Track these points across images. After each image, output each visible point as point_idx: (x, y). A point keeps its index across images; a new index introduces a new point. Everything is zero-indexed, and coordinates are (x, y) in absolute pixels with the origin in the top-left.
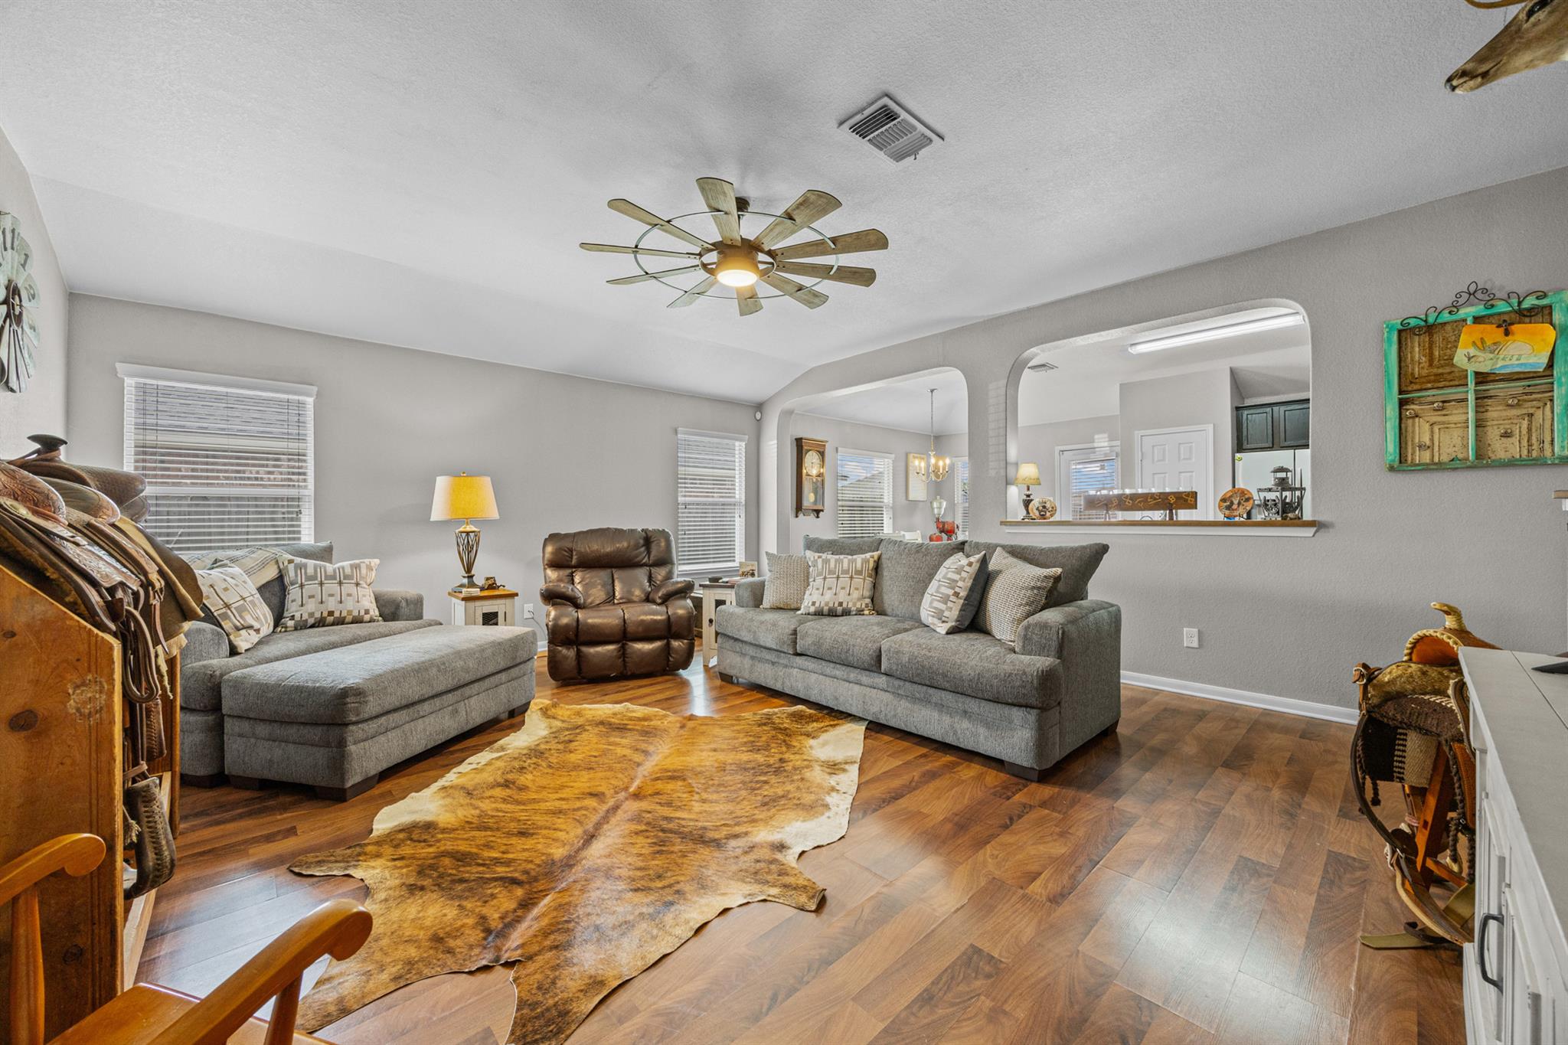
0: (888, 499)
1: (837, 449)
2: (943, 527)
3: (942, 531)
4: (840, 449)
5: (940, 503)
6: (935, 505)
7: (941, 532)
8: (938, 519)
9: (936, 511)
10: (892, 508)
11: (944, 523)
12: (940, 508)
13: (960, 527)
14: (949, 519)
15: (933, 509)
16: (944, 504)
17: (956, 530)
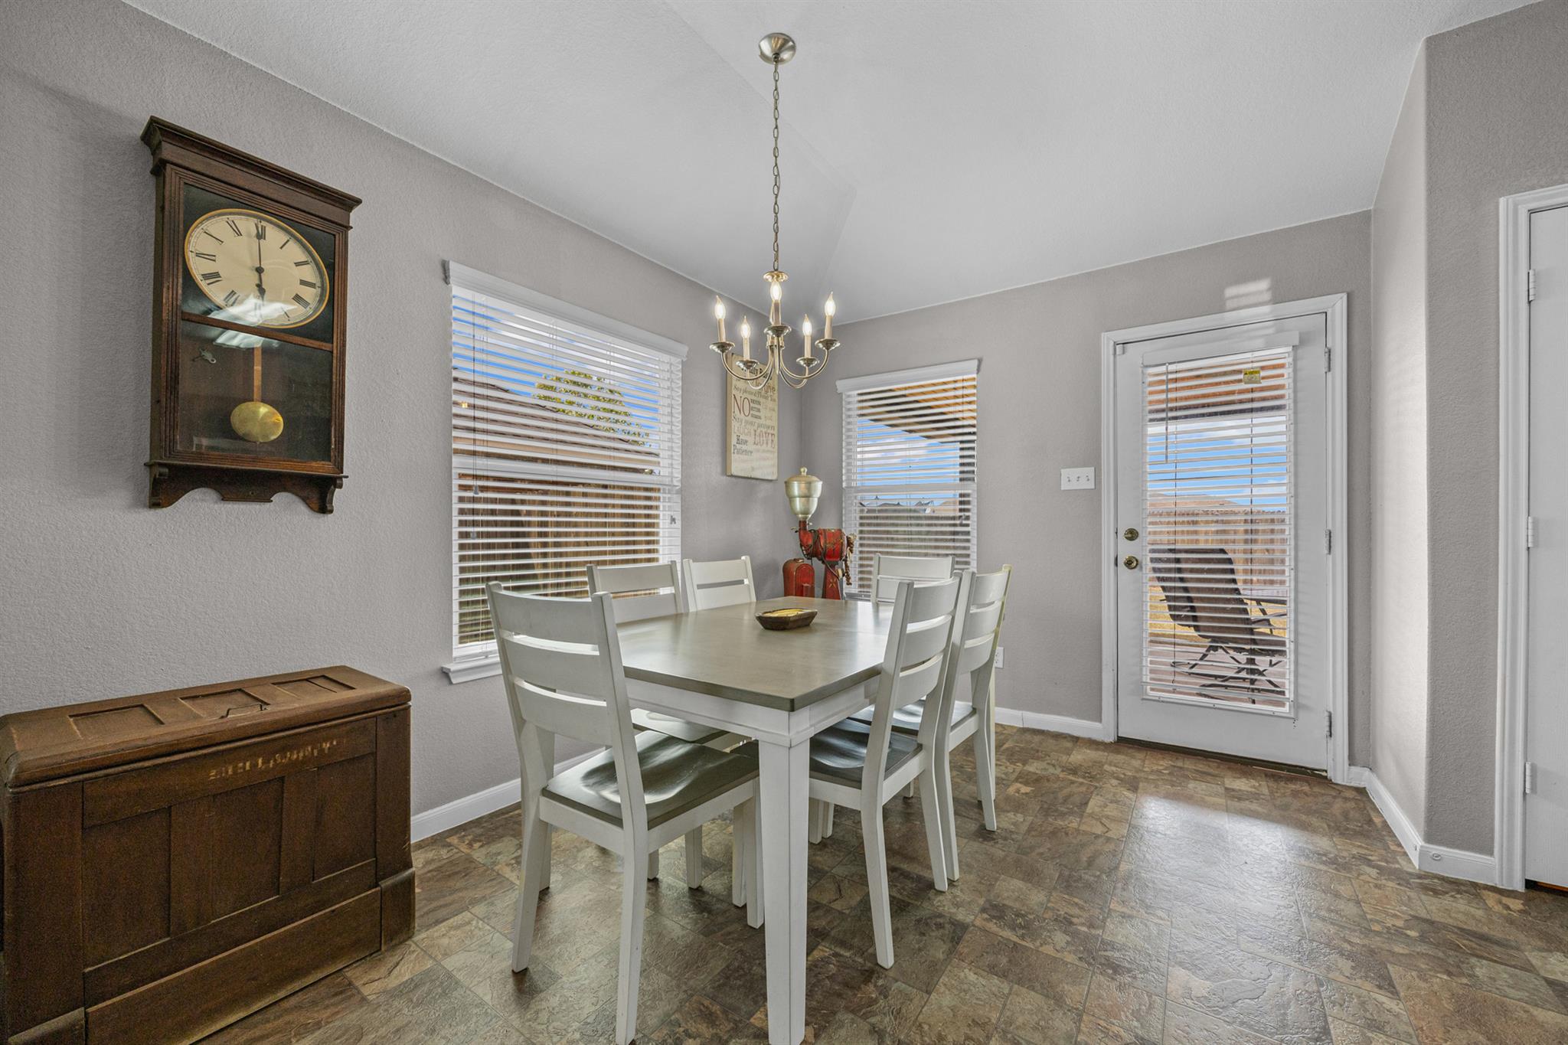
0: (667, 469)
1: (445, 267)
2: (816, 542)
3: (812, 553)
4: (454, 267)
5: (809, 484)
6: (796, 488)
7: (811, 555)
8: (803, 524)
9: (798, 504)
10: (680, 492)
11: (817, 534)
12: (807, 496)
13: (856, 543)
14: (828, 524)
15: (791, 498)
16: (818, 486)
17: (846, 551)
